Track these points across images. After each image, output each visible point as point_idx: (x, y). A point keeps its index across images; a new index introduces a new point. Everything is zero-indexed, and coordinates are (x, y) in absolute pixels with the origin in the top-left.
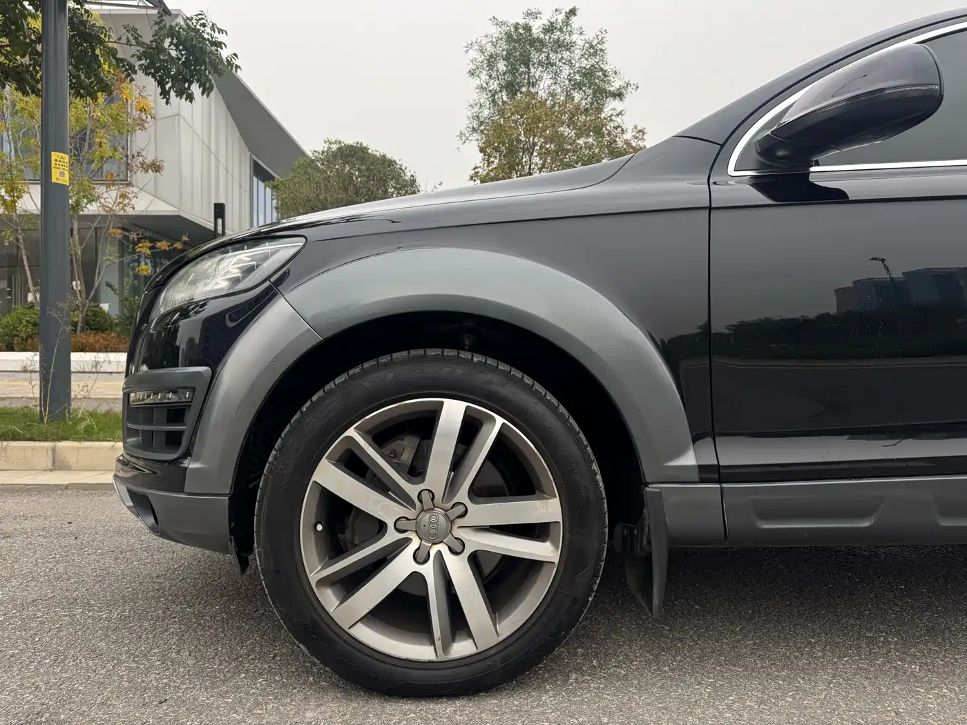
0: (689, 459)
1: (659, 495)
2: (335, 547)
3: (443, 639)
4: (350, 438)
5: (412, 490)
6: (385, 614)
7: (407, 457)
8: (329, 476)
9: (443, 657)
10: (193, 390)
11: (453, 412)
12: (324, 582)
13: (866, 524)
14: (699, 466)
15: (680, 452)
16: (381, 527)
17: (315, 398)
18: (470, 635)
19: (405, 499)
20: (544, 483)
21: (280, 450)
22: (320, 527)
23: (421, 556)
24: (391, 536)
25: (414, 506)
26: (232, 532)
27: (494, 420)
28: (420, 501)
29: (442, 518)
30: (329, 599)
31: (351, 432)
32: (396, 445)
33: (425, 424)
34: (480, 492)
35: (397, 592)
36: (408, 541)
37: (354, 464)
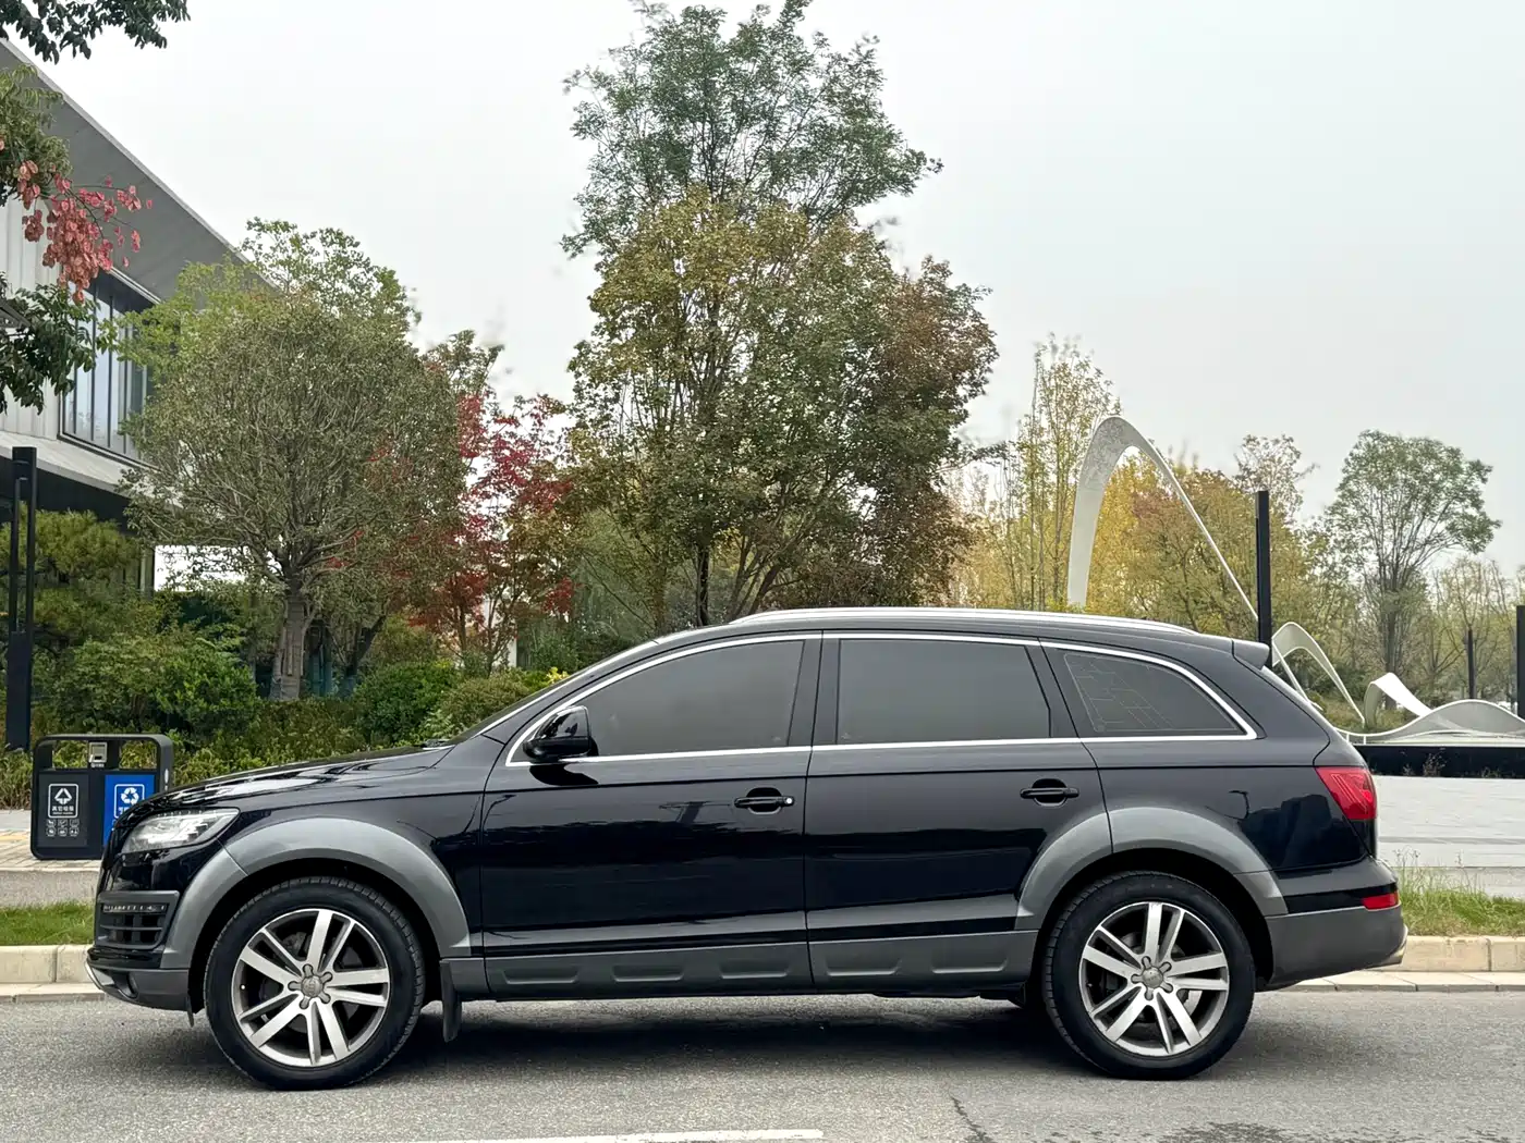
0: (466, 943)
1: (448, 965)
2: (251, 999)
3: (315, 1053)
4: (262, 934)
5: (299, 964)
6: (278, 1041)
7: (298, 945)
8: (250, 956)
9: (314, 1065)
10: (168, 905)
11: (324, 917)
12: (245, 1020)
13: (571, 981)
14: (472, 948)
15: (461, 939)
16: (280, 987)
17: (242, 910)
18: (332, 1052)
19: (295, 970)
20: (380, 959)
21: (221, 940)
22: (243, 987)
23: (304, 1005)
24: (286, 993)
25: (300, 975)
26: (189, 992)
27: (349, 922)
28: (304, 971)
29: (317, 982)
30: (247, 1030)
31: (263, 930)
32: (291, 938)
33: (308, 924)
34: (340, 966)
35: (287, 1027)
36: (296, 996)
37: (264, 949)
